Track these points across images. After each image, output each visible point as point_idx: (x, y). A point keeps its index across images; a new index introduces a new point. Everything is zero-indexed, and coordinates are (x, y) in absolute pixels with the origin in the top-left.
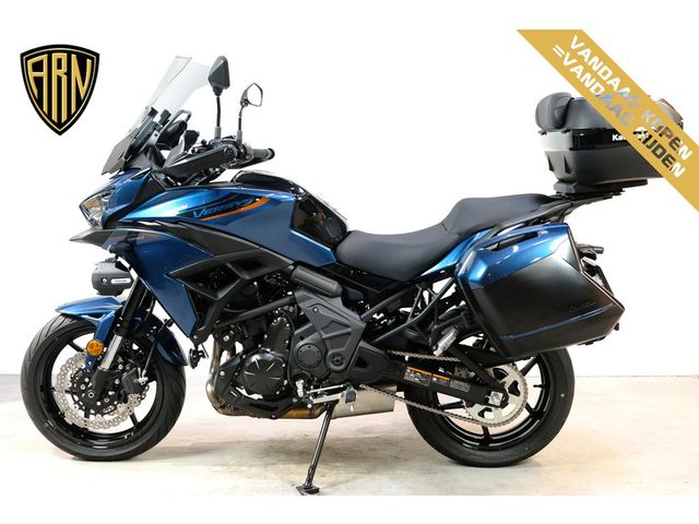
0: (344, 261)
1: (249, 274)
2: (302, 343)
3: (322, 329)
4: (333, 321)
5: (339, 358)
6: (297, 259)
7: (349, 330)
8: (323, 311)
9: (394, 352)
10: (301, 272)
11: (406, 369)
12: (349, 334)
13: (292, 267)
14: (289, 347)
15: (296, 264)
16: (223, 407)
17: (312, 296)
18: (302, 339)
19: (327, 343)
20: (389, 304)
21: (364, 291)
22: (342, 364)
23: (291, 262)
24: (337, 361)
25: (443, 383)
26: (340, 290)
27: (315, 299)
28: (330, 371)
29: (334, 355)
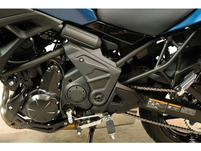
0: (103, 19)
1: (26, 33)
2: (70, 85)
3: (87, 75)
4: (97, 69)
5: (100, 96)
6: (66, 19)
7: (108, 75)
8: (88, 61)
9: (139, 88)
10: (69, 29)
11: (148, 100)
12: (108, 78)
13: (61, 26)
14: (60, 87)
15: (65, 23)
16: (13, 124)
17: (78, 48)
18: (70, 81)
19: (91, 85)
20: (138, 53)
21: (118, 43)
22: (102, 100)
23: (61, 22)
24: (99, 98)
25: (175, 109)
26: (100, 43)
27: (81, 51)
28: (92, 105)
29: (96, 94)
